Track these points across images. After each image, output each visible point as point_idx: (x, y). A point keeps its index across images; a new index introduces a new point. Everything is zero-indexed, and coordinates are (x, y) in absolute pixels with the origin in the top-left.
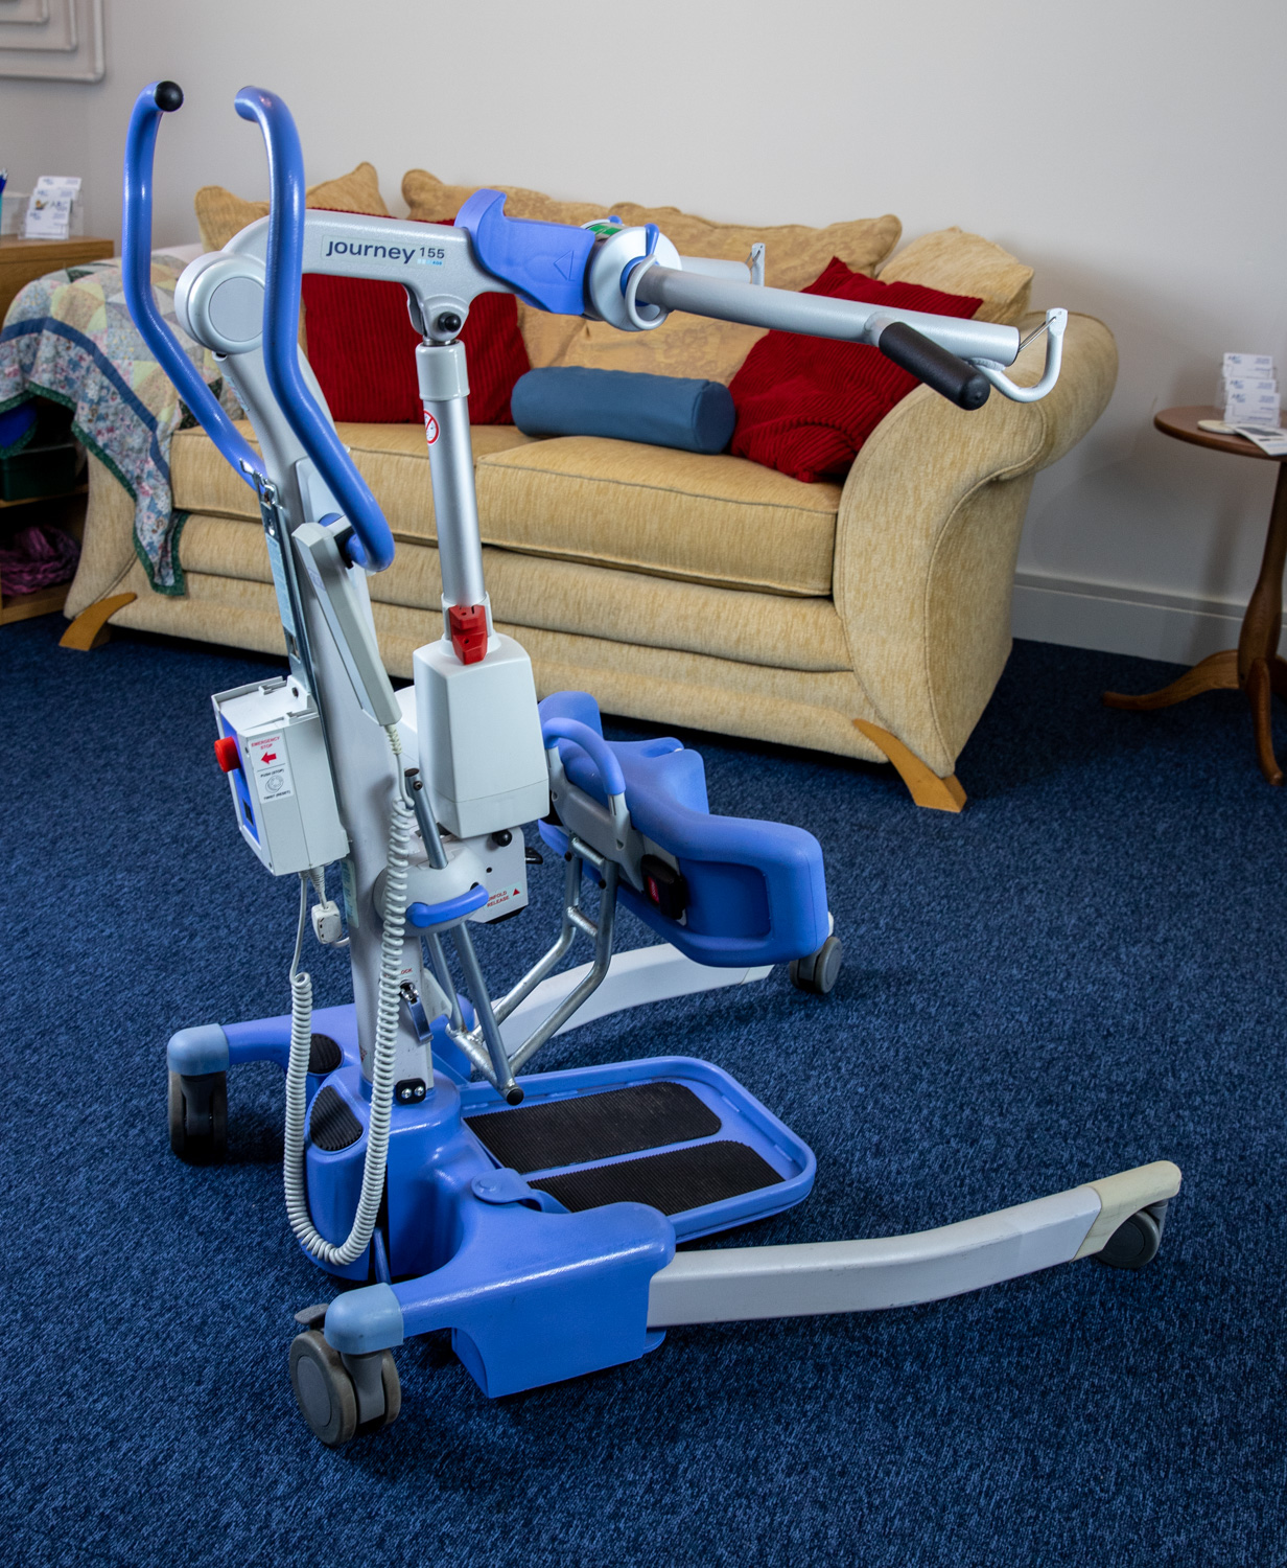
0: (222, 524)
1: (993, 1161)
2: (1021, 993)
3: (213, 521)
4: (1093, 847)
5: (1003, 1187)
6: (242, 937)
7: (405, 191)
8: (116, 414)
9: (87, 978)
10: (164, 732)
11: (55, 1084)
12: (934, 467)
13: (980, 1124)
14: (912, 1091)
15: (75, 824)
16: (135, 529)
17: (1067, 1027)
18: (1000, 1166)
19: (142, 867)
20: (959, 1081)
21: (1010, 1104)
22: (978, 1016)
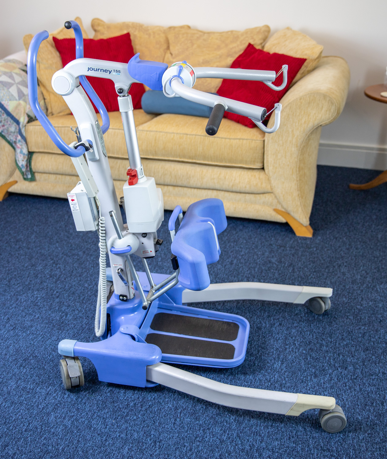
0: (46, 155)
1: (354, 375)
2: (348, 307)
3: (43, 155)
4: (359, 246)
5: (360, 385)
6: (83, 313)
7: (93, 26)
8: (5, 120)
9: (35, 336)
10: (36, 232)
11: (34, 380)
12: (298, 123)
13: (346, 361)
14: (321, 350)
15: (15, 273)
16: (16, 161)
17: (366, 320)
18: (357, 377)
19: (43, 288)
20: (336, 345)
21: (354, 352)
22: (336, 318)
